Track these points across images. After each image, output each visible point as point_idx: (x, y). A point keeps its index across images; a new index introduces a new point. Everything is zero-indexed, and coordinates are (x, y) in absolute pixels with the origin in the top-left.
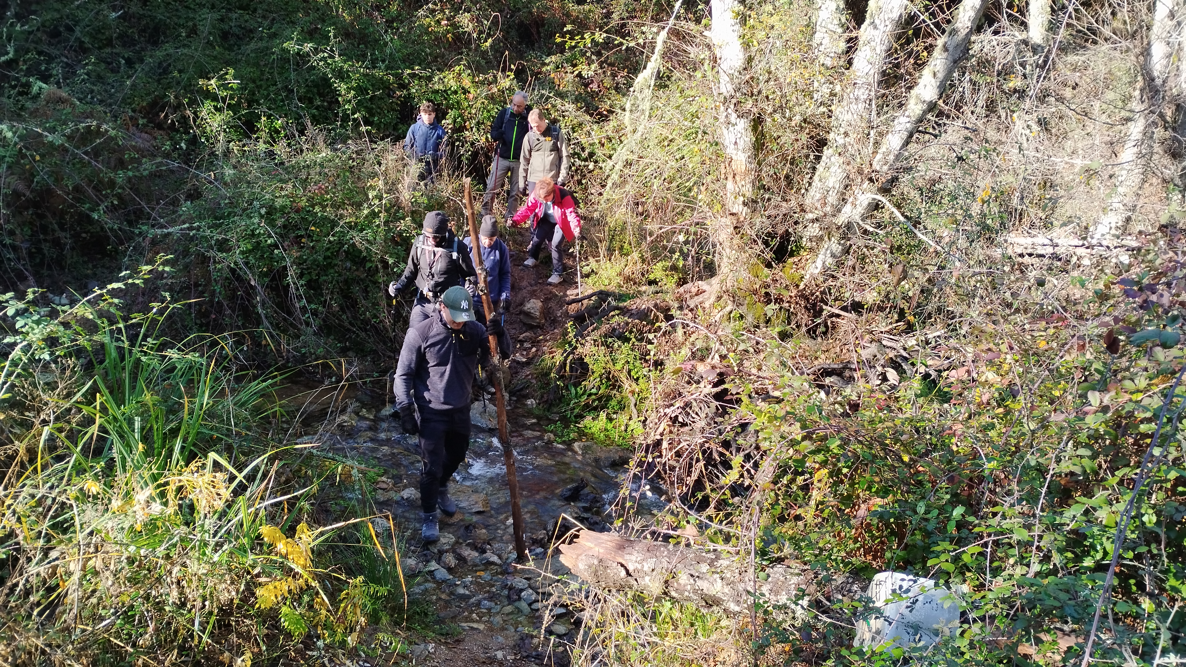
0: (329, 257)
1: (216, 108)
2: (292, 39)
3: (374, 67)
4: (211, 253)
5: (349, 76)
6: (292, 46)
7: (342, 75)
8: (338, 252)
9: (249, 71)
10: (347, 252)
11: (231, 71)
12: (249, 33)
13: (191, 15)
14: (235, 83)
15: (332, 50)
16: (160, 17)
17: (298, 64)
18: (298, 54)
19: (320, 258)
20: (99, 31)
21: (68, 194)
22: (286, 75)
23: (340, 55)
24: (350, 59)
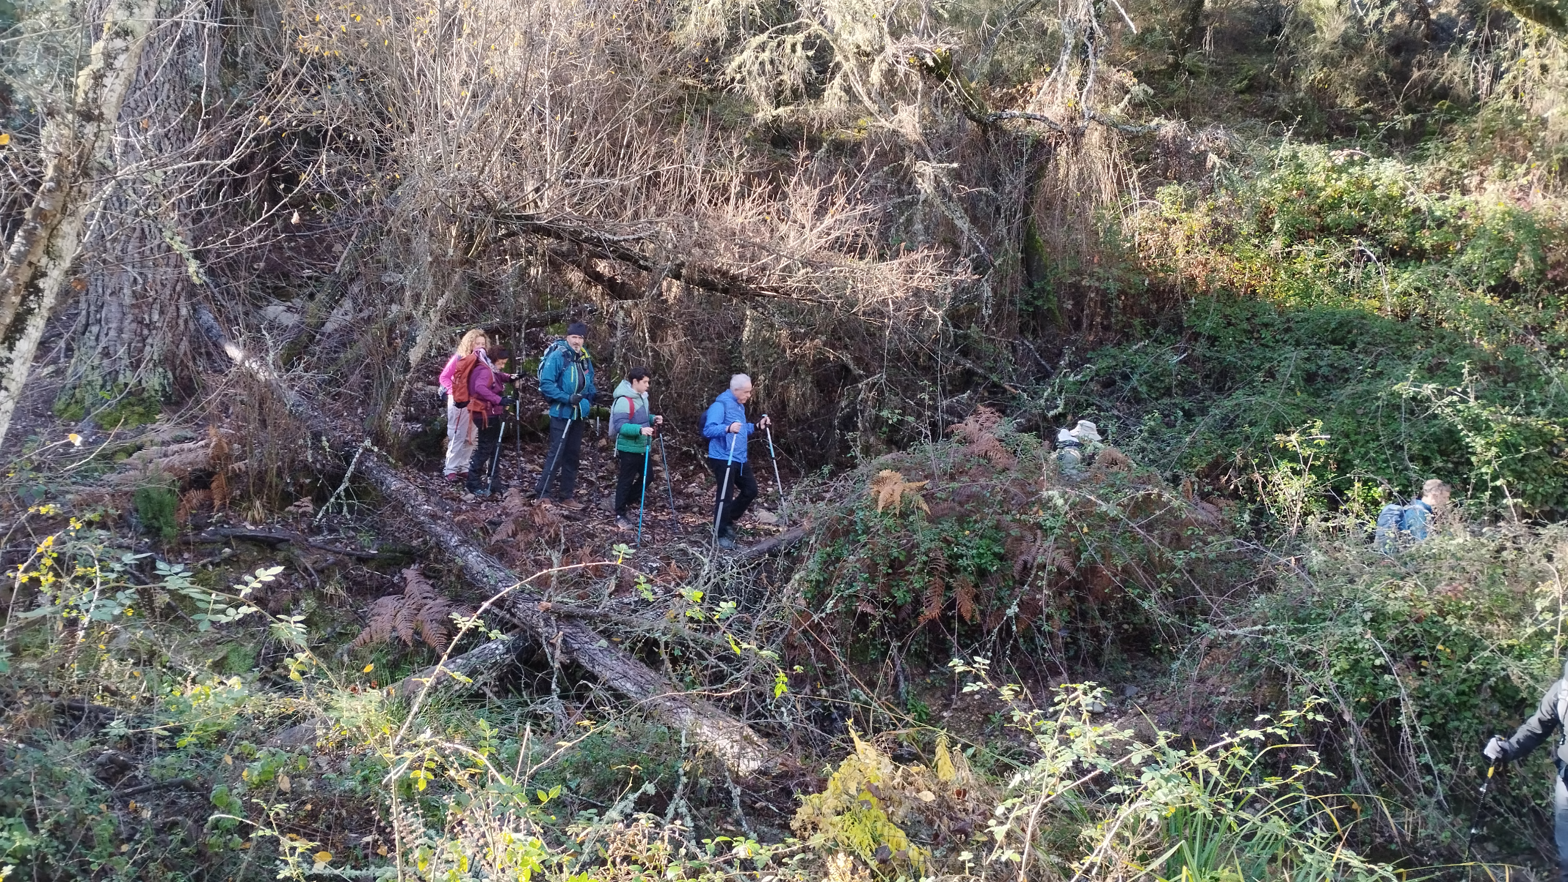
0: (1463, 693)
1: (1294, 472)
2: (1407, 379)
3: (1529, 414)
4: (1289, 669)
5: (1488, 427)
6: (1405, 389)
7: (1477, 426)
8: (1479, 687)
9: (1340, 422)
10: (1494, 689)
11: (1319, 423)
12: (1343, 374)
13: (1269, 355)
14: (1323, 439)
15: (1464, 392)
16: (1229, 358)
17: (1412, 412)
18: (1414, 399)
19: (1451, 694)
20: (1156, 379)
21: (1115, 575)
22: (1393, 427)
23: (1477, 398)
24: (1492, 403)
